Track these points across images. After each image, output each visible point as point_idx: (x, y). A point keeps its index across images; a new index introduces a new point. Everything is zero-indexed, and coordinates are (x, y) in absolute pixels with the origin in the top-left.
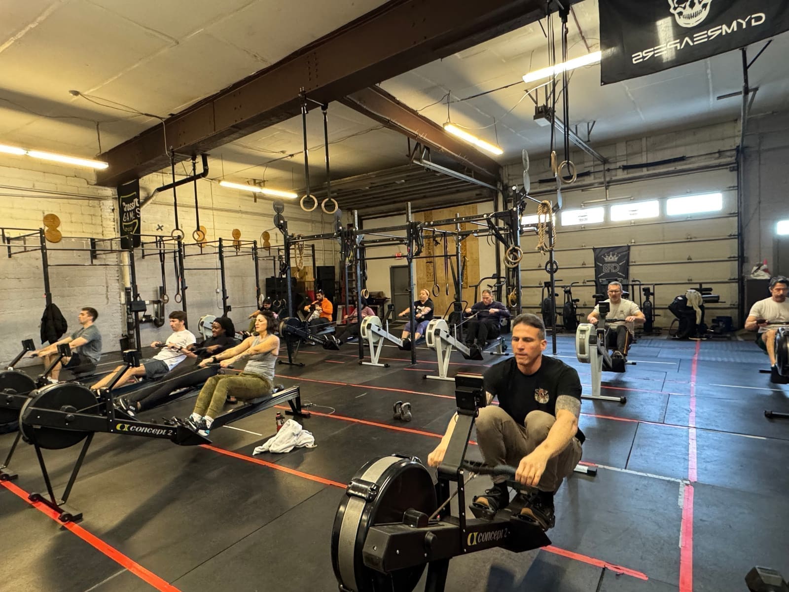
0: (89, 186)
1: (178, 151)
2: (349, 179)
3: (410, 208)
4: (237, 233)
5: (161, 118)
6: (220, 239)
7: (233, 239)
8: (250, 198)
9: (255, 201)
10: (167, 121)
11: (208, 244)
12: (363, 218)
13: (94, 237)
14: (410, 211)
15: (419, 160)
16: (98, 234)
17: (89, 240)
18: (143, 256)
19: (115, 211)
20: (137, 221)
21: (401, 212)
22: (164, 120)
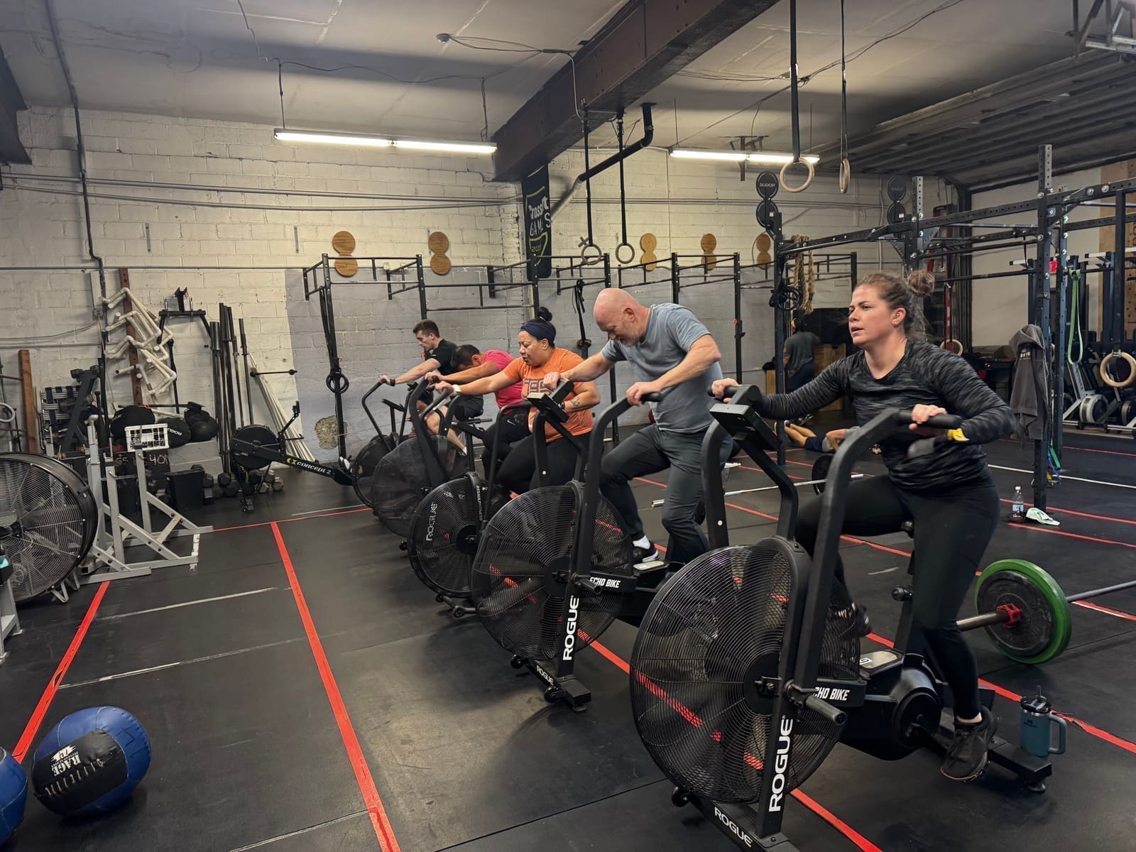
0: (485, 183)
1: (594, 107)
2: (933, 110)
3: (1049, 166)
4: (709, 242)
5: (568, 53)
6: (674, 255)
7: (702, 253)
8: (732, 174)
9: (743, 178)
10: (580, 56)
11: (658, 264)
12: (972, 189)
13: (492, 264)
14: (1048, 173)
15: (1104, 38)
16: (497, 258)
17: (486, 268)
18: (559, 291)
19: (520, 220)
20: (546, 234)
21: (1066, 168)
22: (573, 55)
